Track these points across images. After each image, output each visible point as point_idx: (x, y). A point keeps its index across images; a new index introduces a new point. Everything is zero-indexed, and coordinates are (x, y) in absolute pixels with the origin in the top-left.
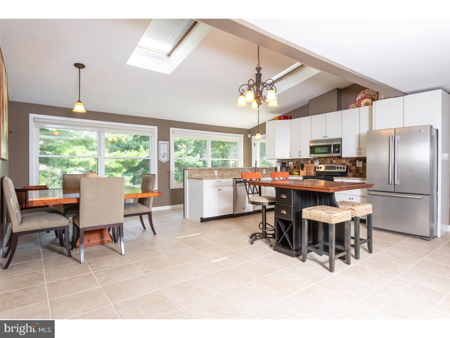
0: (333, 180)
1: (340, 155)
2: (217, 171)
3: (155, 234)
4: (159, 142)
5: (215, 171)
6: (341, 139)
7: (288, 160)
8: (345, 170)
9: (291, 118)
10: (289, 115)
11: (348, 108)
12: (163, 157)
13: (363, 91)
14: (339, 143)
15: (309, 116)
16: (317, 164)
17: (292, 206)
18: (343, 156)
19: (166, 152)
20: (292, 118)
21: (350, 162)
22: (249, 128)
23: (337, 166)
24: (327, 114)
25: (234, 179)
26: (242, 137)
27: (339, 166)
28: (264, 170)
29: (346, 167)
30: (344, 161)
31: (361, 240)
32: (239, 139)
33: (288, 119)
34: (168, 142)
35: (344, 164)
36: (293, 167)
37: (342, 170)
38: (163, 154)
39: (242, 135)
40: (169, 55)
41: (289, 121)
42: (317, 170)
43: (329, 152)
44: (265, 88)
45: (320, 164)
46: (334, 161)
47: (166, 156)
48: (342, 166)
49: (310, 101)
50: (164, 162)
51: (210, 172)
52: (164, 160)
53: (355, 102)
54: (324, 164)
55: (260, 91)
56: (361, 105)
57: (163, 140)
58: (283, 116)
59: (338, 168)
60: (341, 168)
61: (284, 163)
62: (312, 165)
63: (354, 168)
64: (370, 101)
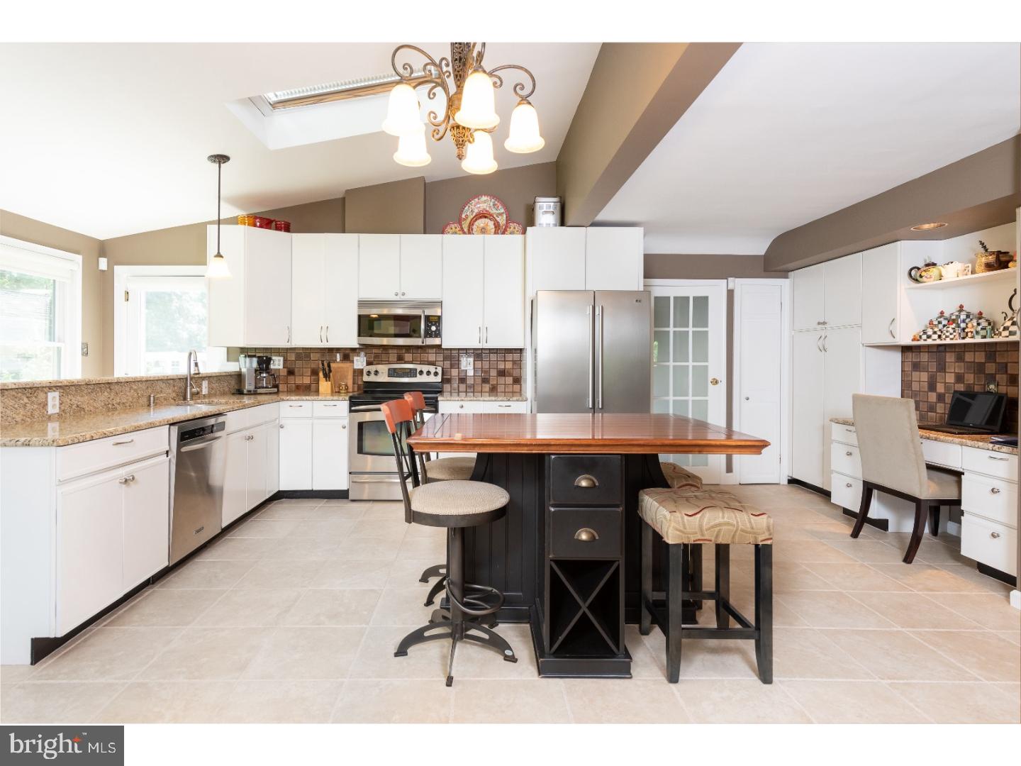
1: (436, 341)
2: (54, 395)
5: (46, 397)
6: (445, 303)
8: (439, 379)
9: (287, 228)
10: (281, 219)
13: (476, 200)
14: (437, 312)
15: (344, 231)
16: (360, 362)
20: (292, 227)
21: (449, 358)
22: (102, 238)
23: (419, 367)
24: (403, 236)
26: (76, 263)
27: (425, 368)
28: (205, 384)
29: (439, 370)
30: (432, 357)
32: (68, 269)
33: (278, 229)
35: (433, 364)
36: (284, 372)
37: (432, 379)
39: (79, 258)
41: (282, 234)
42: (366, 378)
43: (414, 333)
45: (369, 363)
46: (408, 357)
48: (432, 369)
49: (347, 191)
53: (460, 222)
54: (386, 362)
56: (472, 230)
58: (261, 218)
59: (421, 373)
60: (429, 374)
61: (263, 359)
62: (346, 365)
63: (454, 372)
64: (491, 225)
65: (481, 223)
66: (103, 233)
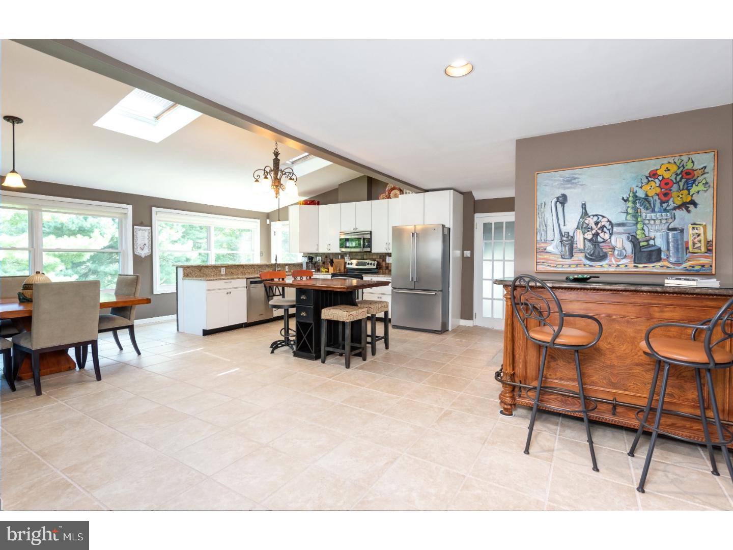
0: (362, 278)
1: (369, 249)
2: (224, 268)
3: (139, 353)
4: (135, 227)
5: (222, 269)
6: (371, 232)
7: (317, 254)
8: (375, 267)
9: (318, 204)
10: (316, 200)
11: (378, 198)
12: (142, 249)
14: (368, 236)
15: (338, 203)
16: (347, 259)
17: (312, 307)
18: (373, 251)
19: (147, 241)
20: (320, 204)
21: (380, 258)
22: (268, 212)
23: (367, 261)
24: (358, 203)
25: (247, 279)
26: (258, 223)
27: (370, 262)
28: (287, 267)
29: (376, 263)
30: (374, 257)
31: (377, 337)
32: (255, 225)
33: (315, 204)
34: (150, 228)
35: (374, 260)
36: (321, 263)
37: (372, 267)
38: (142, 245)
39: (259, 221)
40: (157, 118)
41: (316, 206)
42: (347, 266)
43: (359, 246)
44: (284, 176)
45: (350, 260)
46: (365, 257)
47: (146, 247)
48: (372, 262)
49: (339, 185)
50: (143, 256)
51: (214, 270)
52: (144, 253)
53: (385, 192)
54: (355, 259)
55: (278, 179)
56: (390, 196)
57: (141, 224)
58: (309, 201)
59: (368, 264)
60: (371, 264)
61: (311, 258)
62: (342, 260)
63: (384, 264)
64: (398, 192)
65: (394, 192)
66: (267, 210)
